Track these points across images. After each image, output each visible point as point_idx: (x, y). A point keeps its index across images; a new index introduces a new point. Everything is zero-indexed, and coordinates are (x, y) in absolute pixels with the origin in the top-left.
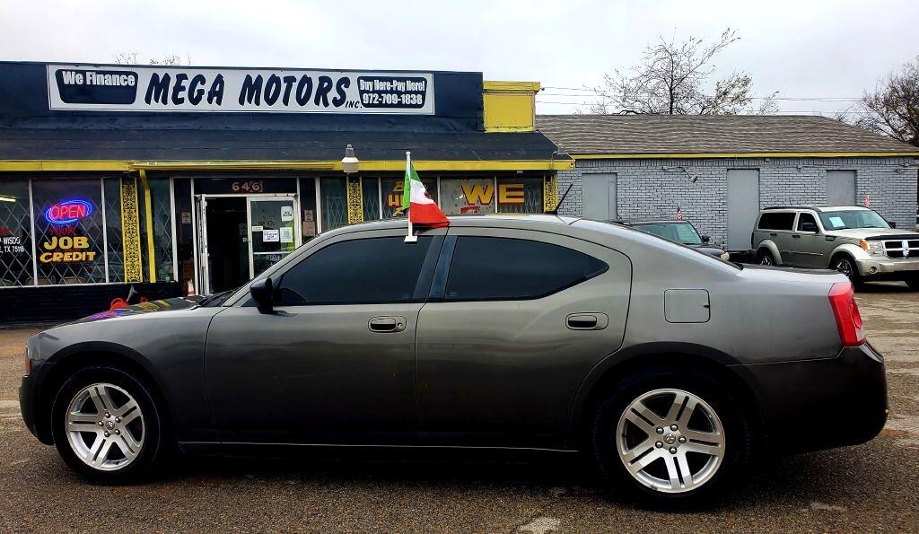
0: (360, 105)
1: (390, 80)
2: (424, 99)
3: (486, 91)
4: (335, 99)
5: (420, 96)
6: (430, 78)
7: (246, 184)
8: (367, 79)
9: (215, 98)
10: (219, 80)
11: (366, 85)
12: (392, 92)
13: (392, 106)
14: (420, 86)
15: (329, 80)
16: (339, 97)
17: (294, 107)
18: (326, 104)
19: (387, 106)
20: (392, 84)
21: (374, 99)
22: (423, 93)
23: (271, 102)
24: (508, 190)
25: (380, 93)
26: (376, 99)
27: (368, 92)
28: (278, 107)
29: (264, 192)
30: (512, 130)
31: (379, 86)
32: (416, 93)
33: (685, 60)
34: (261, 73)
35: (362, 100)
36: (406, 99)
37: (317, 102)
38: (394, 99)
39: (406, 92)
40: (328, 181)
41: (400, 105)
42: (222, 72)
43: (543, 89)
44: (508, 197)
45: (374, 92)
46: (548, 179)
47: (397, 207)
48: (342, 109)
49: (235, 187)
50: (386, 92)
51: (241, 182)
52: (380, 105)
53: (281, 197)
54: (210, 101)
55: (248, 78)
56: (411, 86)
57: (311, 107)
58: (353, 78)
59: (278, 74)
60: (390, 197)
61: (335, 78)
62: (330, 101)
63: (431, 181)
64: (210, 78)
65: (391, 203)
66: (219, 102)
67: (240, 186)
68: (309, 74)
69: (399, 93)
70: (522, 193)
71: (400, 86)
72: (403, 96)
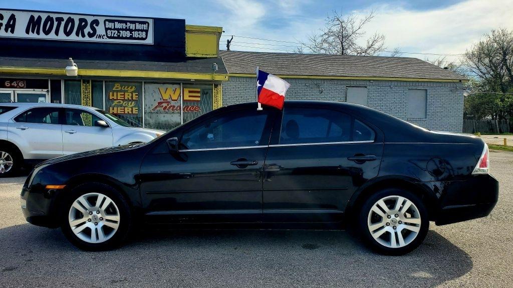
0: (105, 37)
1: (126, 22)
2: (147, 35)
3: (187, 31)
4: (89, 33)
5: (144, 33)
6: (151, 22)
7: (15, 82)
8: (110, 21)
9: (10, 29)
10: (13, 18)
11: (109, 25)
12: (126, 30)
13: (126, 38)
14: (145, 27)
15: (85, 21)
16: (92, 32)
17: (62, 36)
18: (83, 36)
19: (122, 38)
20: (126, 25)
21: (114, 33)
22: (147, 31)
23: (47, 33)
24: (190, 92)
25: (118, 30)
26: (116, 34)
27: (111, 29)
28: (52, 36)
29: (27, 88)
30: (204, 56)
31: (118, 26)
32: (142, 31)
33: (349, 26)
34: (41, 14)
35: (107, 34)
36: (135, 34)
37: (77, 34)
38: (128, 34)
39: (136, 30)
40: (70, 82)
41: (131, 38)
42: (15, 13)
43: (224, 32)
44: (190, 96)
45: (115, 29)
46: (216, 86)
47: (115, 100)
48: (94, 39)
49: (7, 84)
50: (123, 30)
51: (12, 81)
52: (119, 37)
53: (38, 91)
54: (6, 30)
55: (32, 17)
56: (139, 26)
57: (73, 37)
58: (101, 20)
59: (52, 15)
60: (111, 94)
61: (90, 20)
62: (86, 33)
63: (139, 84)
64: (7, 16)
65: (111, 98)
66: (12, 32)
67: (11, 83)
68: (72, 17)
69: (131, 31)
70: (199, 95)
71: (132, 26)
72: (133, 32)
